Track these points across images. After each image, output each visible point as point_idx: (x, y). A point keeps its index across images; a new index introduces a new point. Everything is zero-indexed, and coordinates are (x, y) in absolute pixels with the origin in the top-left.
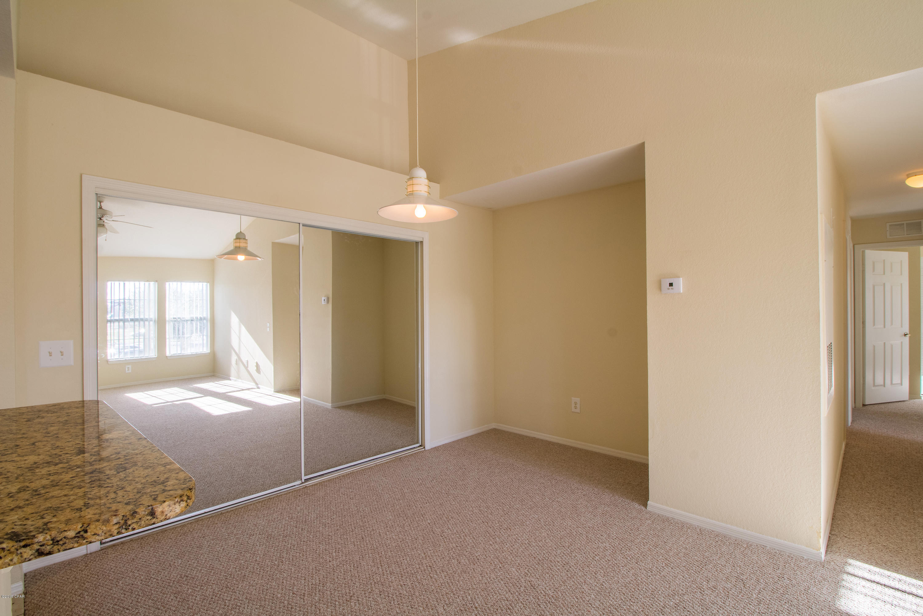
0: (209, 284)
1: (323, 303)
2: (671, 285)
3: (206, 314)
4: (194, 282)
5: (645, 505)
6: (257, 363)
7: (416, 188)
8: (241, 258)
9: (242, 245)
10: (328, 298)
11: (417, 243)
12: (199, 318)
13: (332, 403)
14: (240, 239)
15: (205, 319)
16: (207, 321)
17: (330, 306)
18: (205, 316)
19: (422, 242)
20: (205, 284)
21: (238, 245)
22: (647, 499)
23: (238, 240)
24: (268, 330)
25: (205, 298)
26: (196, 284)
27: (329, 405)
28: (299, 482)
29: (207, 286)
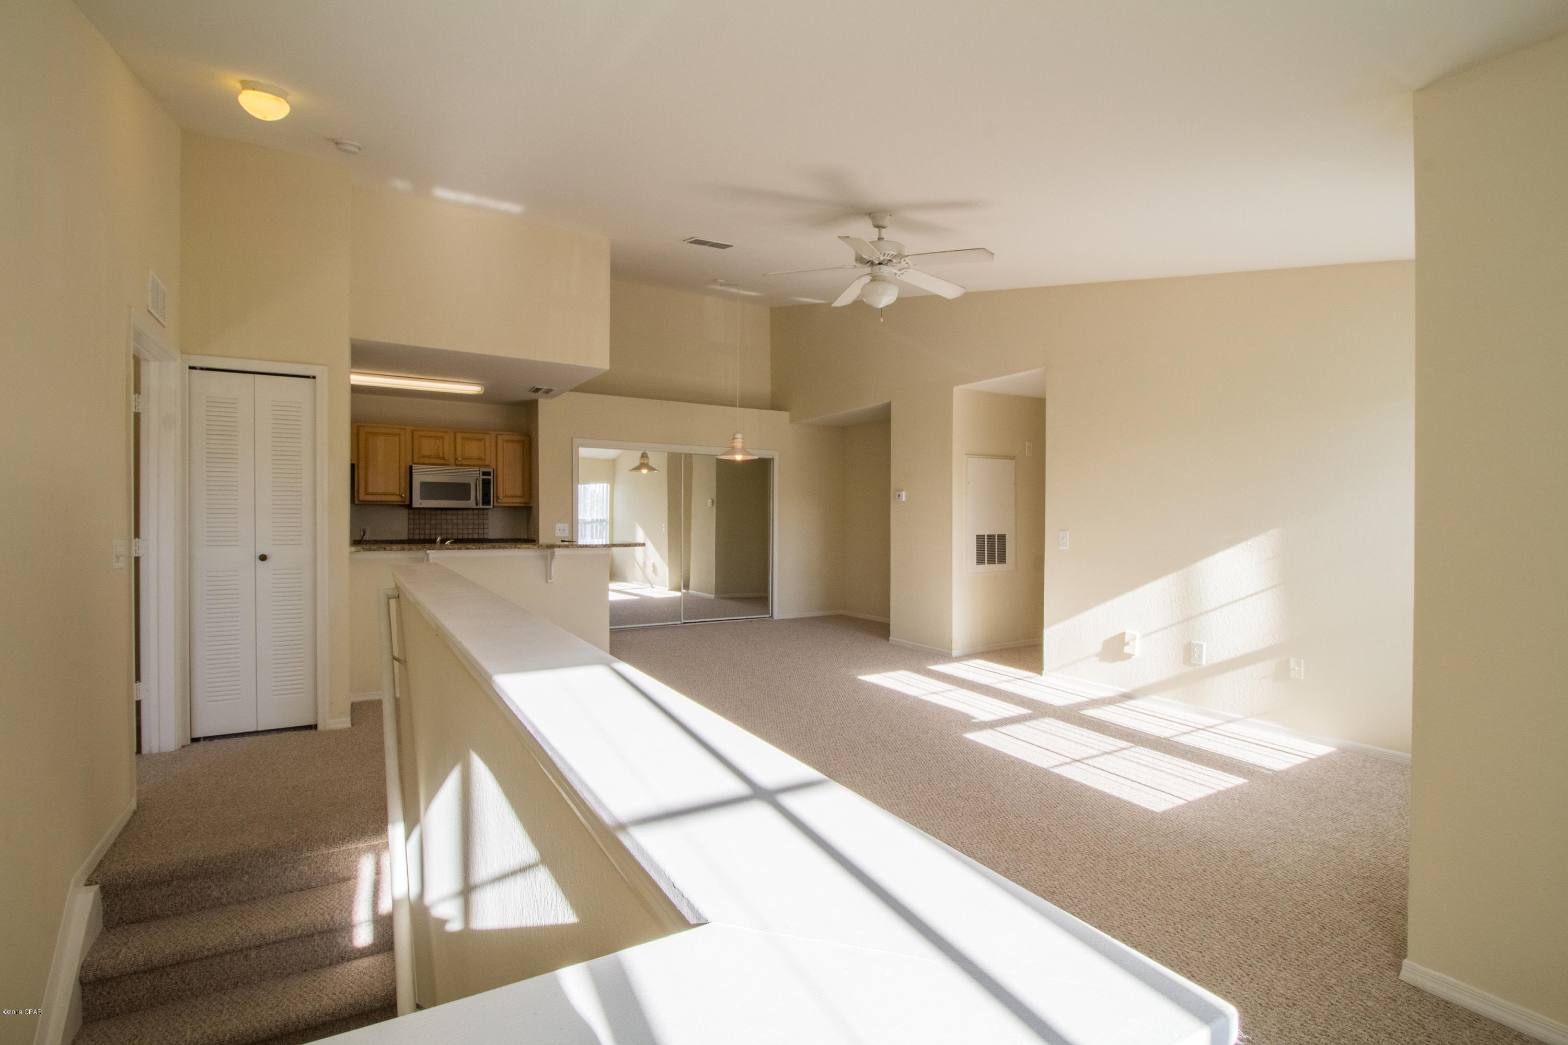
0: (609, 485)
1: (709, 505)
2: (899, 496)
3: (606, 516)
4: (596, 483)
5: (888, 640)
6: (654, 564)
7: (735, 444)
8: (644, 471)
9: (646, 462)
10: (713, 501)
11: (770, 459)
12: (599, 520)
13: (715, 594)
14: (644, 457)
15: (604, 521)
16: (607, 522)
17: (714, 508)
18: (605, 518)
19: (773, 459)
20: (605, 485)
21: (642, 462)
22: (889, 635)
23: (642, 458)
24: (664, 529)
25: (605, 500)
26: (598, 485)
27: (713, 596)
28: (680, 622)
29: (607, 486)
